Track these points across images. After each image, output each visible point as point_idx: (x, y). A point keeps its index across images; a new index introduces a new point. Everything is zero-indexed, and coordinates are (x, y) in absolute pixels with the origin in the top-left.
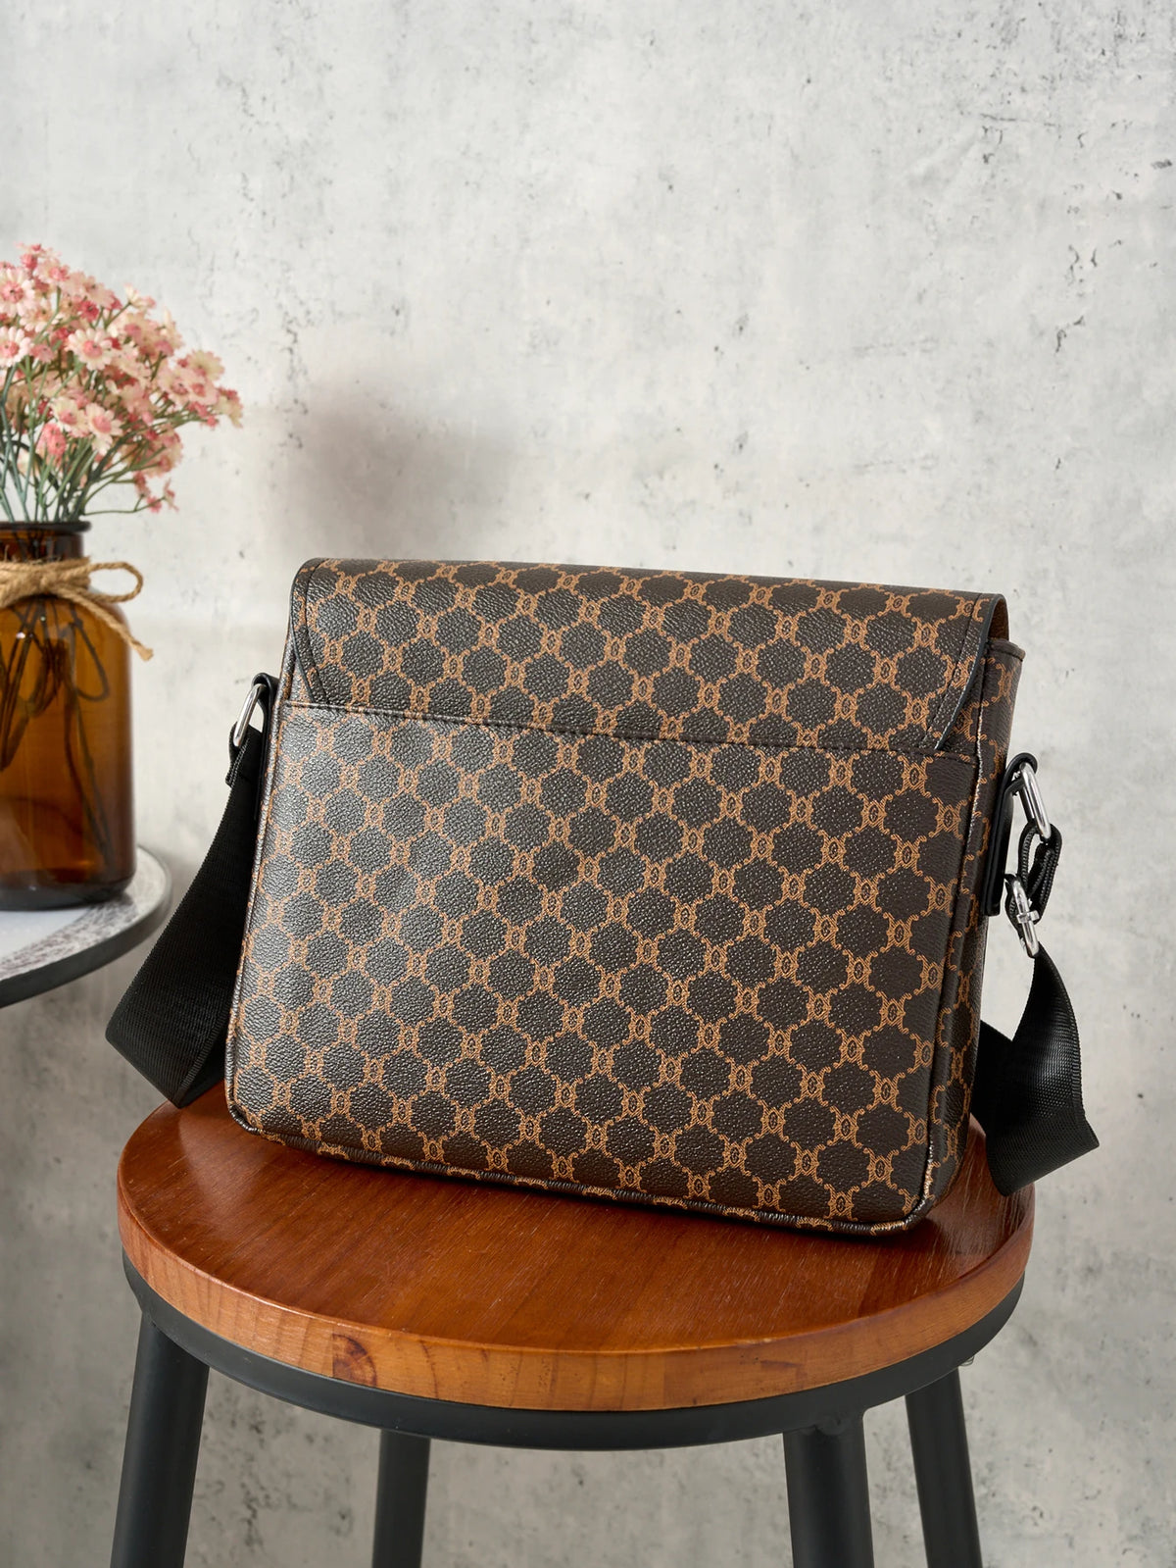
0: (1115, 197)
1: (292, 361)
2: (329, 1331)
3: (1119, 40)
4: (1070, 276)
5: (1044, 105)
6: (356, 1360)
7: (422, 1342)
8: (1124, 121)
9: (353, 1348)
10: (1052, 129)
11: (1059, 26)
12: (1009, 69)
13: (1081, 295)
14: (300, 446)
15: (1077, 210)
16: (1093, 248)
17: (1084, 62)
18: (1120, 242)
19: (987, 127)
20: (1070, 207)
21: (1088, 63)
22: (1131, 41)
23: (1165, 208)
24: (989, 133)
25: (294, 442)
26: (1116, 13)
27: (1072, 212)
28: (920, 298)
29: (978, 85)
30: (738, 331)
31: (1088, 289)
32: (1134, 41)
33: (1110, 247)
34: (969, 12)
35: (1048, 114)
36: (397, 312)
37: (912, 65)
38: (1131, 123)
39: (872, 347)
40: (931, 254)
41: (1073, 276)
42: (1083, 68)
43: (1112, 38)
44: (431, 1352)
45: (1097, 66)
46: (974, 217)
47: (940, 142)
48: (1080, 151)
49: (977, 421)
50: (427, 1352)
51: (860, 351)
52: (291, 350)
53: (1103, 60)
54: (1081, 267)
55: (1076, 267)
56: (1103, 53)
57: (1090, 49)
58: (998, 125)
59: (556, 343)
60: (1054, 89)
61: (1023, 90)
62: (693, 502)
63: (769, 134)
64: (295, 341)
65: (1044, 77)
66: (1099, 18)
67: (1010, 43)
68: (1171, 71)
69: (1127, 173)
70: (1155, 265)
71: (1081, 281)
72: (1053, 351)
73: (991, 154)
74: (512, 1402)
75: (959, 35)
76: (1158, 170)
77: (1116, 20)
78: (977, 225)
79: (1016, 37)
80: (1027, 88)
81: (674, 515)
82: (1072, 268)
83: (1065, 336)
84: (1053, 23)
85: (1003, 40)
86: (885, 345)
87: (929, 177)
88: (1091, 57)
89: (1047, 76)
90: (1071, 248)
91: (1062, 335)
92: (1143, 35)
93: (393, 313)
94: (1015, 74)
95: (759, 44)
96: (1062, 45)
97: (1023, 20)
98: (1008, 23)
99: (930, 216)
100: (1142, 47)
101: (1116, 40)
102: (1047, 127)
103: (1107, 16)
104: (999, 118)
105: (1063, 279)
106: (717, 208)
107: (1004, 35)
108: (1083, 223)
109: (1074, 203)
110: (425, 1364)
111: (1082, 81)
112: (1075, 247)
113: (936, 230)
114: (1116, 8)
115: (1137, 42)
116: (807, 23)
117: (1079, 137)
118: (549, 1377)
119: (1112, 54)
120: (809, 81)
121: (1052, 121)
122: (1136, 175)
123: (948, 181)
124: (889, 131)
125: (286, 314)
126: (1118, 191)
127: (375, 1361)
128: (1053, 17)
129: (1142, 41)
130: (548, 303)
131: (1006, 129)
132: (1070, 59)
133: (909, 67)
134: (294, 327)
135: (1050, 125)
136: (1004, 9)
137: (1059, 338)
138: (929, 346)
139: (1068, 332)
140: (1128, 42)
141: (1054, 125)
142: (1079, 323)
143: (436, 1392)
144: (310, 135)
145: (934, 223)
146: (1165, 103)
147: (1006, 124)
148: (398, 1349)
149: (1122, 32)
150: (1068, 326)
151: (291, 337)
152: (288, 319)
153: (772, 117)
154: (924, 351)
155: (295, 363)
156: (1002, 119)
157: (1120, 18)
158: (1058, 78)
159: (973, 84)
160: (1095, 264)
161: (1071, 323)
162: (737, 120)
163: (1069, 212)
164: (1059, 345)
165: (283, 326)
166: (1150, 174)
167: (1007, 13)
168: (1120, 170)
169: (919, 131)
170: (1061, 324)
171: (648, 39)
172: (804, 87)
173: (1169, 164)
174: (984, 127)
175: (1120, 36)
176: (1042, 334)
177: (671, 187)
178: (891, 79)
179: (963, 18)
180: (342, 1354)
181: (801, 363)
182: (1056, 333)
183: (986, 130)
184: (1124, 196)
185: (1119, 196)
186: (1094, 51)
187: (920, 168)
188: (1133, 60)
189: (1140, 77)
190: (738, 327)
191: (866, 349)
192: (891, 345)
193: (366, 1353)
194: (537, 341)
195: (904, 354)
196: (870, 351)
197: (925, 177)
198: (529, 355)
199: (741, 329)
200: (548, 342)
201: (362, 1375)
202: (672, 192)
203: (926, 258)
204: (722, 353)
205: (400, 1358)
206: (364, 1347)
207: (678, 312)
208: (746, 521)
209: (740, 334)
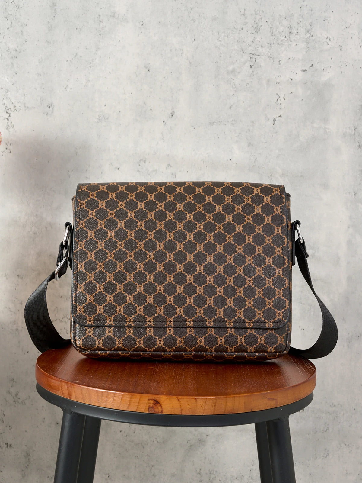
0: (290, 80)
1: (8, 123)
2: (147, 399)
3: (290, 34)
4: (277, 102)
5: (268, 51)
6: (156, 406)
7: (177, 398)
8: (292, 57)
9: (155, 402)
10: (271, 59)
11: (272, 29)
12: (257, 40)
13: (280, 108)
14: (10, 152)
15: (279, 83)
16: (284, 94)
17: (280, 39)
18: (292, 93)
19: (251, 57)
20: (277, 82)
21: (281, 40)
22: (294, 34)
23: (305, 83)
24: (252, 59)
25: (8, 151)
26: (289, 26)
27: (277, 83)
28: (230, 108)
29: (248, 44)
31: (283, 106)
32: (295, 34)
33: (289, 94)
34: (245, 23)
35: (269, 54)
36: (49, 107)
37: (227, 37)
38: (294, 58)
39: (215, 122)
40: (234, 94)
41: (278, 102)
42: (280, 41)
43: (288, 33)
44: (180, 400)
45: (284, 41)
46: (247, 84)
47: (237, 61)
48: (279, 66)
49: (249, 146)
50: (179, 401)
51: (212, 124)
52: (8, 119)
53: (286, 39)
54: (280, 100)
55: (279, 100)
56: (286, 37)
57: (282, 36)
58: (255, 57)
59: (107, 119)
60: (271, 47)
61: (262, 47)
63: (182, 55)
64: (10, 116)
65: (268, 43)
66: (284, 27)
67: (257, 32)
68: (306, 44)
69: (294, 73)
70: (302, 100)
71: (280, 104)
72: (273, 125)
73: (252, 65)
74: (203, 413)
75: (242, 29)
76: (303, 72)
77: (289, 28)
78: (248, 86)
79: (259, 31)
80: (263, 46)
81: (149, 175)
82: (277, 100)
83: (276, 120)
84: (270, 27)
85: (255, 31)
86: (219, 122)
87: (233, 71)
88: (282, 38)
89: (269, 43)
90: (277, 94)
92: (297, 33)
93: (48, 108)
94: (259, 42)
95: (178, 28)
96: (273, 34)
97: (262, 26)
98: (257, 27)
99: (233, 83)
100: (297, 36)
101: (289, 34)
102: (269, 58)
103: (287, 26)
104: (255, 54)
105: (275, 103)
106: (164, 78)
107: (256, 30)
108: (281, 87)
109: (278, 81)
110: (178, 404)
111: (280, 45)
112: (278, 93)
113: (235, 87)
114: (289, 24)
115: (296, 35)
116: (194, 22)
117: (279, 61)
118: (214, 404)
119: (288, 38)
120: (195, 40)
121: (271, 56)
122: (296, 73)
123: (239, 73)
124: (221, 56)
125: (7, 107)
126: (292, 78)
127: (162, 405)
128: (270, 26)
129: (297, 34)
130: (105, 106)
131: (257, 58)
132: (276, 39)
133: (226, 38)
134: (9, 111)
135: (270, 57)
136: (256, 22)
137: (274, 121)
138: (233, 122)
139: (277, 119)
140: (293, 34)
141: (271, 57)
142: (280, 116)
143: (181, 413)
144: (17, 47)
145: (235, 85)
146: (305, 53)
147: (257, 57)
148: (170, 401)
149: (291, 31)
150: (277, 117)
151: (8, 115)
152: (7, 108)
153: (183, 50)
154: (232, 124)
155: (9, 124)
156: (256, 55)
157: (290, 27)
158: (272, 44)
159: (247, 44)
160: (285, 99)
161: (278, 116)
162: (171, 50)
163: (276, 83)
164: (274, 123)
165: (5, 111)
166: (300, 74)
167: (257, 24)
168: (292, 72)
169: (230, 57)
170: (275, 117)
171: (141, 23)
172: (193, 42)
173: (306, 70)
174: (250, 57)
175: (291, 33)
176: (269, 119)
177: (149, 70)
178: (221, 41)
179: (243, 24)
180: (152, 405)
181: (192, 127)
182: (273, 119)
183: (251, 58)
184: (293, 79)
185: (292, 79)
186: (283, 36)
187: (231, 68)
188: (294, 40)
189: (297, 45)
190: (171, 115)
191: (213, 123)
192: (221, 122)
193: (159, 403)
194: (101, 118)
195: (226, 125)
196: (215, 124)
197: (232, 71)
198: (98, 122)
199: (172, 115)
200: (105, 118)
201: (158, 410)
202: (149, 72)
203: (232, 96)
204: (166, 123)
205: (170, 403)
206: (159, 402)
207: (151, 110)
208: (174, 176)
209: (172, 117)
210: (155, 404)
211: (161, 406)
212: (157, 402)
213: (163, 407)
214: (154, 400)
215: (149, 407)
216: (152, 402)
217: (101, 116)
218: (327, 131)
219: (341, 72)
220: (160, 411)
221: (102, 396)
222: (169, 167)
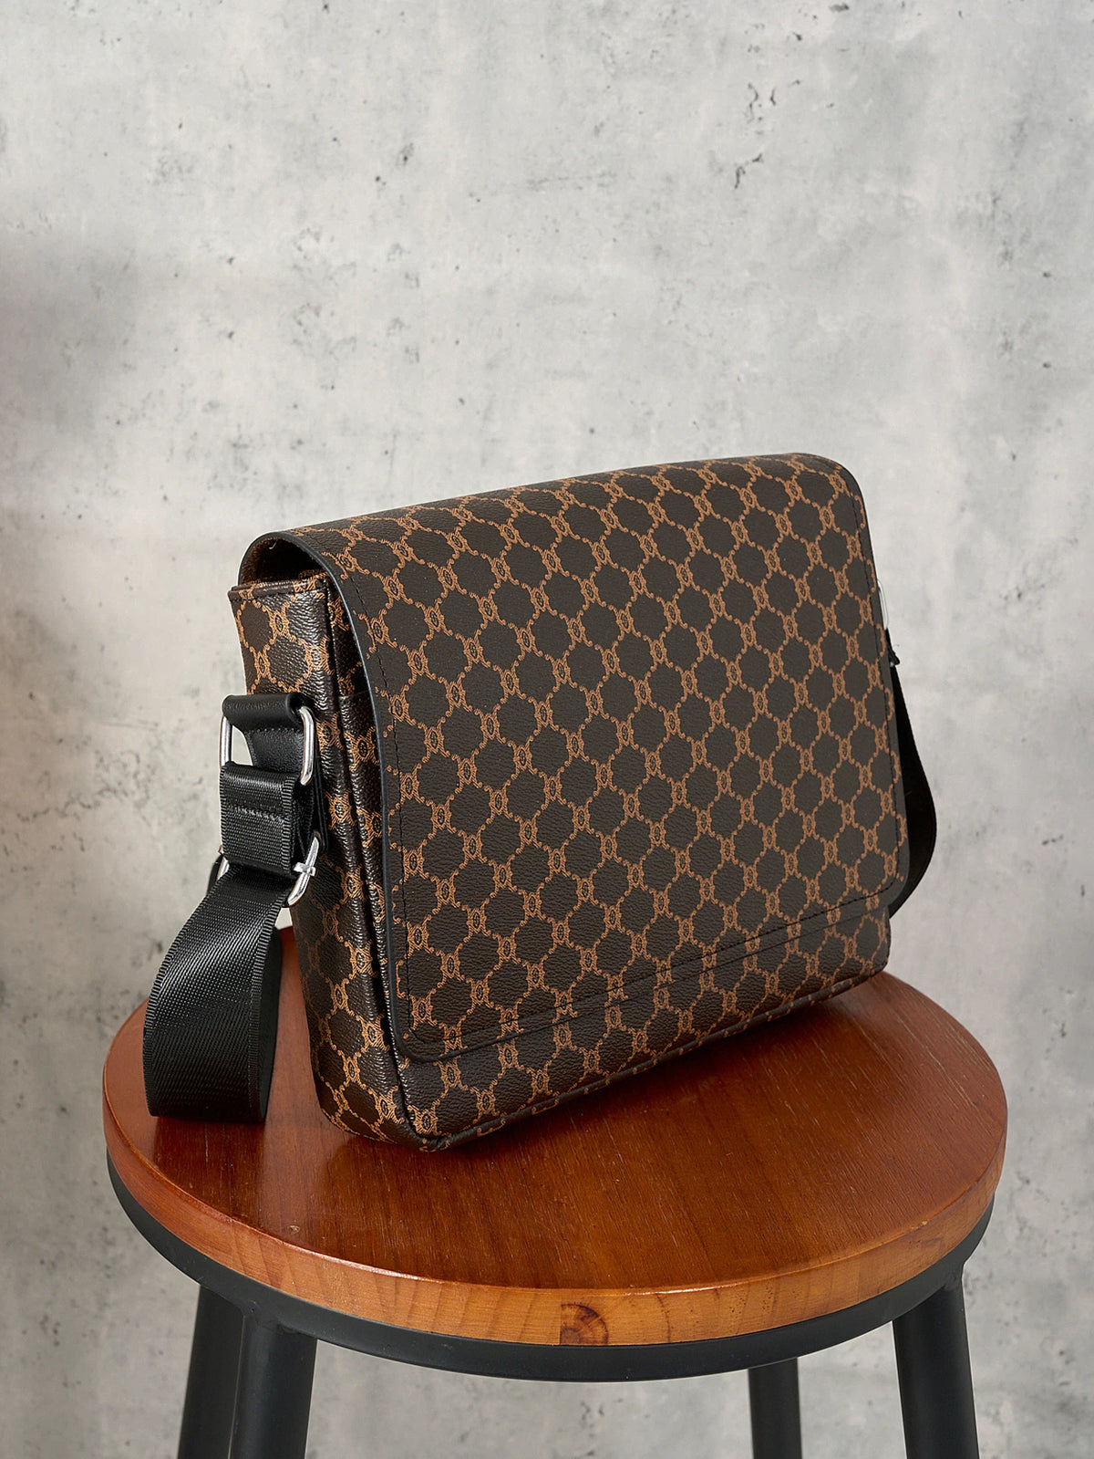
0: (795, 38)
2: (556, 1302)
4: (749, 114)
6: (586, 1324)
7: (656, 1294)
9: (584, 1314)
13: (760, 133)
15: (757, 49)
16: (771, 89)
18: (798, 82)
20: (751, 46)
23: (843, 50)
27: (753, 51)
28: (597, 131)
30: (401, 161)
31: (767, 126)
33: (789, 86)
39: (546, 180)
40: (609, 87)
41: (752, 112)
44: (668, 1305)
46: (653, 52)
49: (656, 256)
50: (661, 1302)
51: (535, 185)
54: (760, 106)
55: (755, 105)
59: (189, 170)
62: (354, 339)
69: (806, 15)
70: (832, 105)
71: (760, 119)
72: (732, 188)
74: (739, 1329)
76: (836, 13)
78: (657, 59)
81: (331, 353)
82: (751, 106)
83: (744, 173)
86: (560, 178)
87: (608, 9)
90: (750, 86)
91: (741, 171)
99: (608, 48)
105: (743, 117)
106: (378, 32)
108: (762, 62)
109: (755, 43)
110: (660, 1313)
112: (754, 84)
113: (614, 62)
122: (815, 17)
123: (627, 14)
126: (799, 33)
127: (606, 1321)
130: (180, 126)
137: (738, 175)
138: (606, 180)
139: (746, 169)
142: (757, 160)
143: (670, 1340)
145: (612, 56)
148: (632, 1306)
150: (747, 163)
154: (601, 185)
160: (774, 103)
161: (750, 160)
163: (749, 50)
164: (738, 182)
166: (828, 18)
168: (800, 11)
170: (741, 161)
173: (847, 7)
176: (721, 170)
177: (326, 7)
181: (471, 195)
182: (734, 169)
184: (804, 37)
185: (799, 38)
190: (402, 157)
191: (541, 182)
192: (567, 178)
193: (597, 1316)
194: (166, 167)
195: (580, 188)
196: (545, 184)
197: (604, 9)
198: (157, 183)
199: (406, 159)
200: (180, 170)
201: (593, 1335)
202: (328, 12)
203: (604, 91)
204: (384, 184)
205: (634, 1313)
206: (595, 1310)
207: (335, 140)
208: (413, 358)
209: (405, 164)
210: (582, 1319)
211: (602, 1322)
212: (589, 1313)
213: (610, 1325)
214: (581, 1307)
215: (564, 1330)
216: (572, 1312)
217: (166, 163)
218: (908, 205)
219: (960, 13)
220: (601, 1339)
221: (397, 1292)
222: (397, 328)
